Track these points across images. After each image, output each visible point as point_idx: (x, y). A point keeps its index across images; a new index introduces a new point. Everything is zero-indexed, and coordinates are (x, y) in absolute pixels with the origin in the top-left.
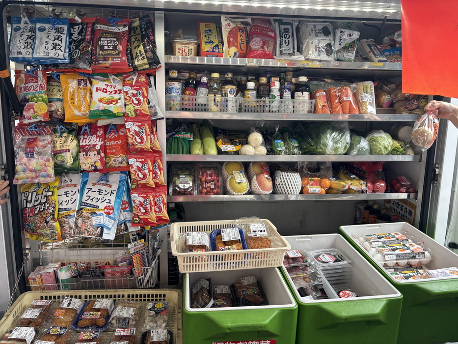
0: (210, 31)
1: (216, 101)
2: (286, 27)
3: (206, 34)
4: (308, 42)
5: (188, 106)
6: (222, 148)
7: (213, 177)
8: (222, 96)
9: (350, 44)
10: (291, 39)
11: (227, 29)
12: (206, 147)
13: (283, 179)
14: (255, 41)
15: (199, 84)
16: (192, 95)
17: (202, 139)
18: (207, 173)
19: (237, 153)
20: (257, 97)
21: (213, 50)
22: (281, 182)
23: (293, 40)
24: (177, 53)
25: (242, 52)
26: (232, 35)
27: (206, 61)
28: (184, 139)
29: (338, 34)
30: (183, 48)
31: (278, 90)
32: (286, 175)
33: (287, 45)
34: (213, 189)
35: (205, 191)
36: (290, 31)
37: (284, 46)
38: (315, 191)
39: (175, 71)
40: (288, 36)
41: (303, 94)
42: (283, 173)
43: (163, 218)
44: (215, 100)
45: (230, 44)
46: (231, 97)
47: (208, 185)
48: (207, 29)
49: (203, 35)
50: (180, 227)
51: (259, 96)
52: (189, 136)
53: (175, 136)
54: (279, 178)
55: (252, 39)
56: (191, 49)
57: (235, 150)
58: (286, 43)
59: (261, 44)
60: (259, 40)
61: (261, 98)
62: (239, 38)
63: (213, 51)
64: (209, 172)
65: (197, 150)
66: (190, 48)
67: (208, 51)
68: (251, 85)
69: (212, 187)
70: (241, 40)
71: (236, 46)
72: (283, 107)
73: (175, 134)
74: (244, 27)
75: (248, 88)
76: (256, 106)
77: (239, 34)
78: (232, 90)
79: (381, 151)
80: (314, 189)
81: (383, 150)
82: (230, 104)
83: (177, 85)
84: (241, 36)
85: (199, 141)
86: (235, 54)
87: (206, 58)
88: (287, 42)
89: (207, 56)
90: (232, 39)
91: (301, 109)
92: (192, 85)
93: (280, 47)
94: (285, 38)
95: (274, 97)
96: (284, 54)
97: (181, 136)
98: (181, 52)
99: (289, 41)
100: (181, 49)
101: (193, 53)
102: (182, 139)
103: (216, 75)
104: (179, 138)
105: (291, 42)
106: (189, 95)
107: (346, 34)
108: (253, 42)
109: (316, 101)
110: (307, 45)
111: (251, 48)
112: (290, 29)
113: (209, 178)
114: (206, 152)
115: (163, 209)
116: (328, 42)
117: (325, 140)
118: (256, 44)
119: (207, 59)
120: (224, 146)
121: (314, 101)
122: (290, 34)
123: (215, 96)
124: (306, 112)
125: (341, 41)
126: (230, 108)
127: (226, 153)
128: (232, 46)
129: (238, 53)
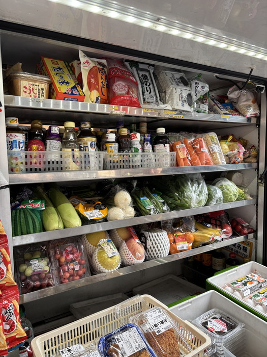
0: (60, 69)
1: (75, 157)
2: (144, 73)
3: (57, 72)
4: (172, 91)
5: (38, 164)
6: (87, 216)
7: (75, 255)
8: (81, 150)
9: (203, 96)
10: (151, 86)
11: (85, 68)
12: (66, 217)
13: (154, 240)
14: (119, 85)
15: (48, 135)
16: (41, 150)
17: (55, 207)
18: (67, 250)
19: (105, 220)
20: (119, 151)
21: (72, 92)
22: (152, 244)
23: (154, 88)
24: (22, 93)
25: (103, 97)
26: (92, 76)
27: (61, 105)
28: (33, 210)
29: (194, 85)
30: (31, 86)
31: (138, 143)
32: (156, 236)
33: (150, 93)
34: (78, 271)
35: (68, 275)
36: (149, 78)
37: (147, 95)
38: (183, 247)
39: (15, 118)
40: (148, 84)
41: (165, 146)
42: (153, 233)
43: (17, 337)
44: (73, 156)
45: (91, 87)
46: (92, 151)
47: (71, 266)
48: (56, 66)
49: (52, 73)
50: (45, 342)
51: (120, 149)
52: (39, 205)
53: (20, 207)
54: (149, 240)
55: (114, 82)
56: (42, 89)
57: (103, 216)
58: (147, 91)
59: (127, 89)
60: (124, 84)
61: (123, 151)
62: (100, 81)
63: (72, 94)
64: (69, 249)
65: (54, 223)
66: (40, 88)
67: (65, 93)
68: (112, 137)
69: (77, 268)
70: (102, 83)
71: (98, 90)
72: (146, 161)
73: (19, 205)
74: (102, 69)
75: (108, 140)
76: (119, 161)
77: (100, 75)
78: (94, 143)
79: (231, 198)
80: (182, 245)
81: (233, 197)
82: (93, 160)
83: (20, 137)
84: (102, 78)
85: (53, 209)
86: (97, 99)
87: (62, 101)
88: (148, 89)
89: (64, 100)
90: (93, 81)
91: (164, 162)
92: (39, 138)
93: (143, 95)
94: (146, 85)
95: (137, 150)
96: (148, 102)
97: (29, 207)
98: (28, 91)
99: (150, 88)
100: (28, 88)
101: (45, 94)
102: (30, 209)
103: (71, 125)
104: (27, 209)
105: (152, 90)
106: (38, 150)
107: (200, 86)
108: (116, 85)
109: (177, 153)
110: (171, 94)
111: (114, 93)
112: (148, 76)
113: (71, 256)
114: (67, 225)
115: (16, 324)
116: (189, 92)
117: (189, 193)
118: (120, 88)
119: (63, 103)
120: (88, 212)
121: (175, 153)
122: (150, 81)
123: (73, 150)
124: (168, 166)
125: (197, 92)
126: (92, 164)
127: (93, 221)
128: (93, 89)
129: (100, 98)
